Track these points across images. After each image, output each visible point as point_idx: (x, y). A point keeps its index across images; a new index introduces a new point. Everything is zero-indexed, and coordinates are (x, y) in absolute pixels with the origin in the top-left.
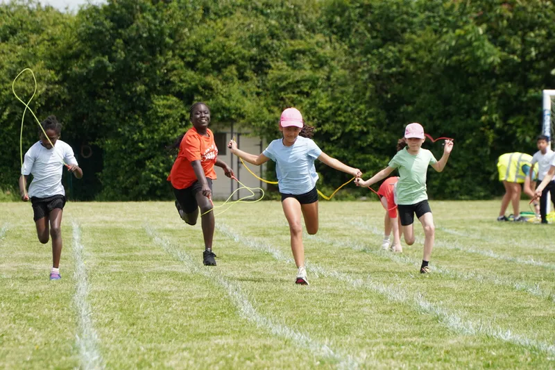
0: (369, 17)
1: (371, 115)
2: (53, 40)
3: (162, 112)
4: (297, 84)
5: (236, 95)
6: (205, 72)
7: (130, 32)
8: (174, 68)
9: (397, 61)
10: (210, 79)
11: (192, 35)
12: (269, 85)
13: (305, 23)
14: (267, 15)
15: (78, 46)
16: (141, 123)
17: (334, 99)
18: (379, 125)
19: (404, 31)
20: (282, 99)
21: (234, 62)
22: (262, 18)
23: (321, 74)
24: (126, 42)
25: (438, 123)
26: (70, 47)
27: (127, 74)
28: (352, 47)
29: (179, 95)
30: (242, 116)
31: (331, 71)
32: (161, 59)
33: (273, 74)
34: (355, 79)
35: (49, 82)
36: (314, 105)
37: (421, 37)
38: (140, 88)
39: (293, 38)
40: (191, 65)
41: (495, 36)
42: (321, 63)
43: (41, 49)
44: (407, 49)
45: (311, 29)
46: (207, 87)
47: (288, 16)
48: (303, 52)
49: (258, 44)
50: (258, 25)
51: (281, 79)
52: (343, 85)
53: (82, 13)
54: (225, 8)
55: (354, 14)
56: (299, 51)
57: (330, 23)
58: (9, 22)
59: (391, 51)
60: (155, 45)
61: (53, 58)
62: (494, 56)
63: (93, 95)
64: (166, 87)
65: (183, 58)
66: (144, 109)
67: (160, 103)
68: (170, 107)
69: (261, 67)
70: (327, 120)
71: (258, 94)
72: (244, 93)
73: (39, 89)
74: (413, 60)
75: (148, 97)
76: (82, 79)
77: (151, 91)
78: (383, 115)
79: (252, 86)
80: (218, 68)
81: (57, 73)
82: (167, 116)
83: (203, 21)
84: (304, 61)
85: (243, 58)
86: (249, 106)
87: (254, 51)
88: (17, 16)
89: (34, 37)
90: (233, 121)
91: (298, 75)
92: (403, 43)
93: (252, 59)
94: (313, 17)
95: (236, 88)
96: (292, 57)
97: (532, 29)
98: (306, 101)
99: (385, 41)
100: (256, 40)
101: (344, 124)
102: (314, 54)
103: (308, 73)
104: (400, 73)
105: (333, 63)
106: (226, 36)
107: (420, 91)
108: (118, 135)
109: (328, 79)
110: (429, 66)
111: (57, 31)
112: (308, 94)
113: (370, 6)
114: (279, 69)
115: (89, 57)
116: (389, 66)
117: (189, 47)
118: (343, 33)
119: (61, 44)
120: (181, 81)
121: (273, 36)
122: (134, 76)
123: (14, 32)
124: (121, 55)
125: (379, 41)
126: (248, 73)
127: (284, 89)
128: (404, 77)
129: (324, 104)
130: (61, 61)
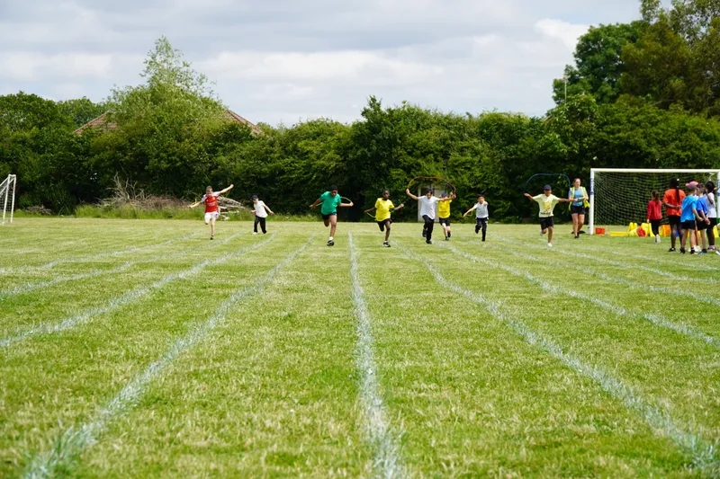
0: (501, 130)
1: (501, 180)
2: (339, 139)
3: (395, 177)
4: (464, 163)
5: (433, 169)
6: (417, 157)
7: (380, 136)
8: (401, 155)
9: (515, 153)
10: (420, 161)
11: (411, 139)
12: (449, 164)
13: (468, 133)
14: (449, 129)
15: (352, 143)
16: (384, 183)
17: (483, 172)
18: (505, 185)
19: (519, 137)
20: (457, 171)
21: (432, 152)
22: (447, 130)
23: (476, 159)
24: (378, 142)
25: (535, 184)
26: (348, 143)
27: (377, 158)
28: (492, 145)
29: (404, 168)
30: (436, 180)
31: (481, 158)
32: (394, 150)
33: (452, 158)
34: (493, 162)
35: (337, 161)
36: (472, 174)
37: (528, 141)
38: (383, 164)
39: (462, 140)
40: (410, 154)
41: (565, 140)
42: (476, 153)
43: (333, 144)
44: (520, 147)
45: (471, 135)
46: (418, 165)
47: (460, 129)
48: (467, 148)
49: (444, 143)
50: (444, 133)
51: (456, 161)
52: (487, 164)
53: (354, 126)
54: (428, 125)
55: (494, 128)
56: (465, 147)
57: (481, 133)
58: (317, 130)
59: (512, 148)
60: (392, 143)
61: (338, 148)
62: (564, 149)
63: (360, 168)
64: (397, 164)
65: (406, 150)
66: (386, 176)
67: (394, 173)
68: (399, 175)
69: (446, 156)
70: (479, 183)
71: (444, 169)
72: (437, 169)
73: (333, 164)
74: (523, 152)
75: (388, 170)
76: (354, 160)
77: (390, 166)
78: (507, 180)
79: (441, 165)
80: (424, 155)
81: (341, 156)
82: (398, 179)
83: (416, 131)
84: (468, 152)
85: (437, 150)
86: (439, 175)
87: (442, 147)
88: (321, 126)
89: (329, 138)
90: (432, 182)
91: (463, 159)
92: (518, 143)
93: (442, 151)
94: (473, 130)
95: (433, 166)
96: (461, 150)
97: (585, 136)
98: (469, 173)
99: (509, 143)
100: (443, 141)
101: (488, 184)
102: (473, 149)
103: (469, 158)
104: (516, 159)
105: (483, 154)
106: (428, 139)
107: (526, 168)
108: (372, 188)
109: (480, 161)
110: (531, 155)
111: (341, 135)
112: (469, 169)
113: (501, 125)
114: (455, 156)
115: (357, 149)
116: (511, 155)
117: (409, 145)
118: (488, 138)
119: (343, 142)
120: (405, 161)
121: (452, 139)
122: (381, 158)
123: (318, 135)
124: (375, 148)
125: (506, 142)
126: (439, 158)
127: (456, 166)
128: (519, 161)
129: (478, 174)
130: (343, 150)
